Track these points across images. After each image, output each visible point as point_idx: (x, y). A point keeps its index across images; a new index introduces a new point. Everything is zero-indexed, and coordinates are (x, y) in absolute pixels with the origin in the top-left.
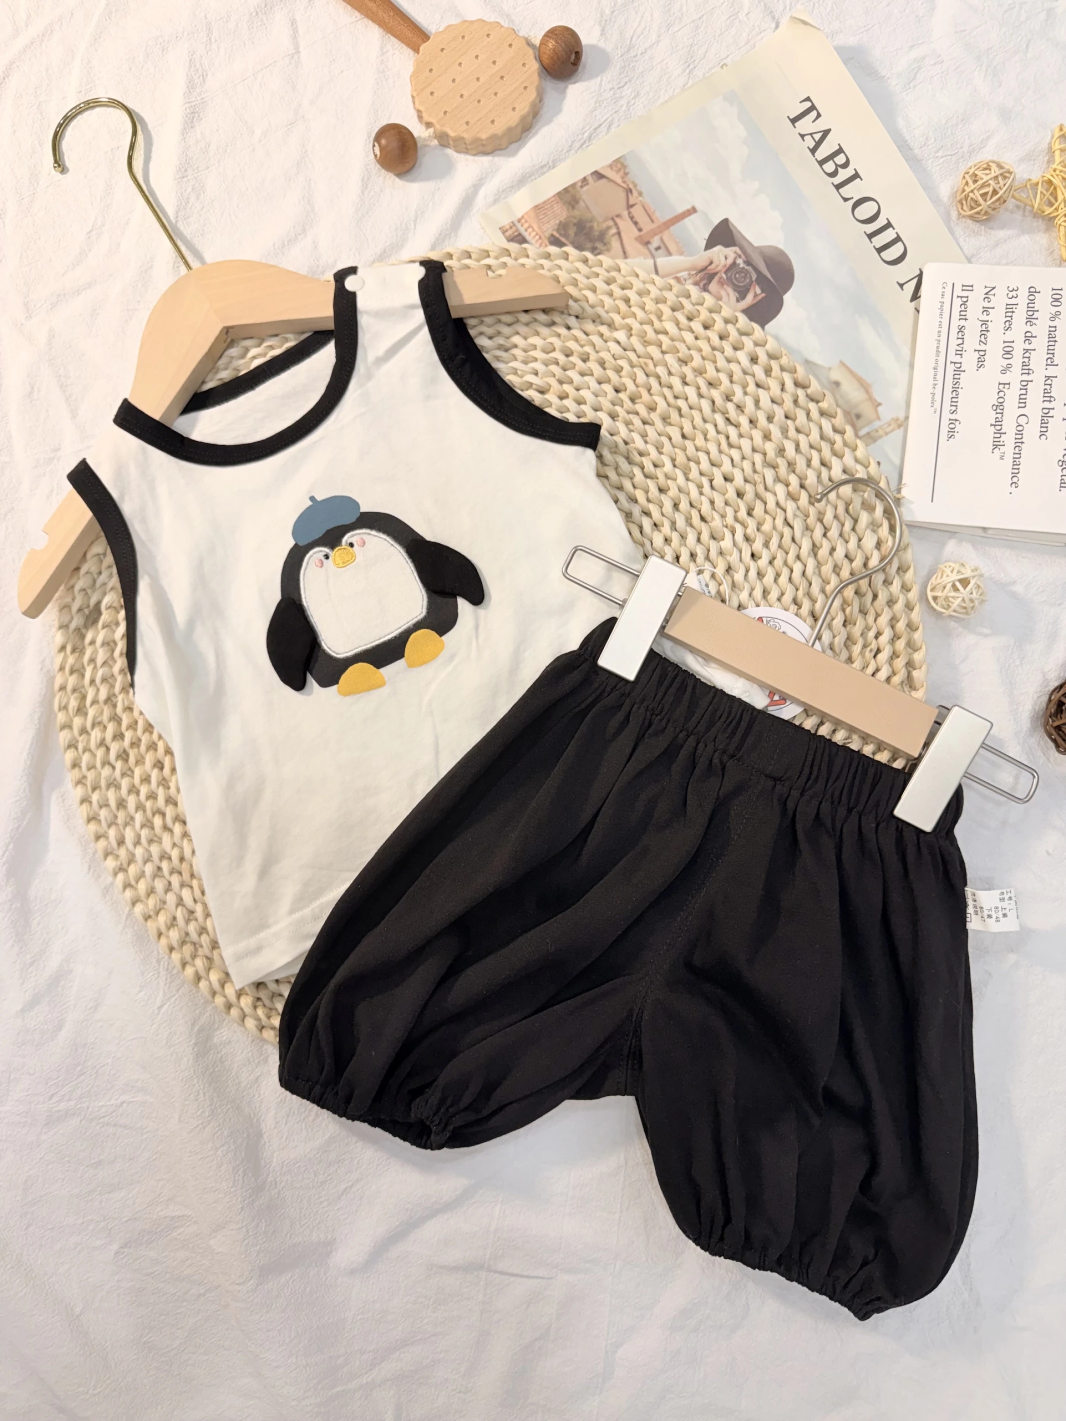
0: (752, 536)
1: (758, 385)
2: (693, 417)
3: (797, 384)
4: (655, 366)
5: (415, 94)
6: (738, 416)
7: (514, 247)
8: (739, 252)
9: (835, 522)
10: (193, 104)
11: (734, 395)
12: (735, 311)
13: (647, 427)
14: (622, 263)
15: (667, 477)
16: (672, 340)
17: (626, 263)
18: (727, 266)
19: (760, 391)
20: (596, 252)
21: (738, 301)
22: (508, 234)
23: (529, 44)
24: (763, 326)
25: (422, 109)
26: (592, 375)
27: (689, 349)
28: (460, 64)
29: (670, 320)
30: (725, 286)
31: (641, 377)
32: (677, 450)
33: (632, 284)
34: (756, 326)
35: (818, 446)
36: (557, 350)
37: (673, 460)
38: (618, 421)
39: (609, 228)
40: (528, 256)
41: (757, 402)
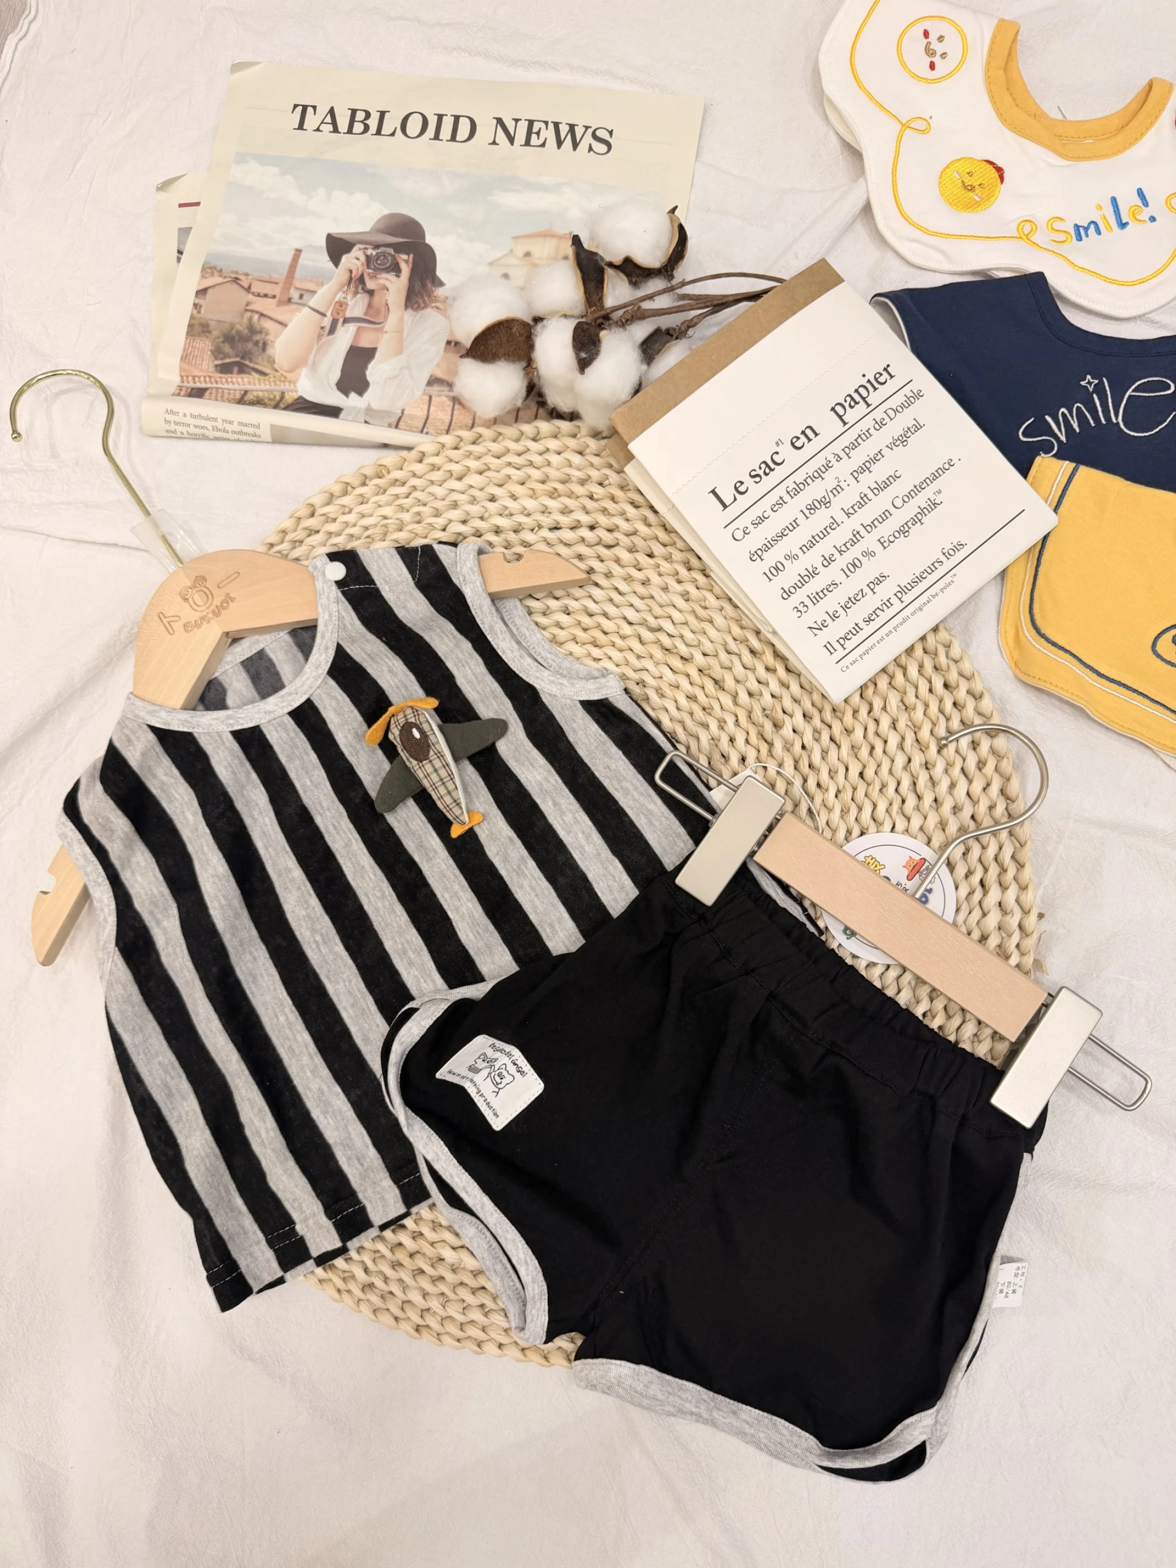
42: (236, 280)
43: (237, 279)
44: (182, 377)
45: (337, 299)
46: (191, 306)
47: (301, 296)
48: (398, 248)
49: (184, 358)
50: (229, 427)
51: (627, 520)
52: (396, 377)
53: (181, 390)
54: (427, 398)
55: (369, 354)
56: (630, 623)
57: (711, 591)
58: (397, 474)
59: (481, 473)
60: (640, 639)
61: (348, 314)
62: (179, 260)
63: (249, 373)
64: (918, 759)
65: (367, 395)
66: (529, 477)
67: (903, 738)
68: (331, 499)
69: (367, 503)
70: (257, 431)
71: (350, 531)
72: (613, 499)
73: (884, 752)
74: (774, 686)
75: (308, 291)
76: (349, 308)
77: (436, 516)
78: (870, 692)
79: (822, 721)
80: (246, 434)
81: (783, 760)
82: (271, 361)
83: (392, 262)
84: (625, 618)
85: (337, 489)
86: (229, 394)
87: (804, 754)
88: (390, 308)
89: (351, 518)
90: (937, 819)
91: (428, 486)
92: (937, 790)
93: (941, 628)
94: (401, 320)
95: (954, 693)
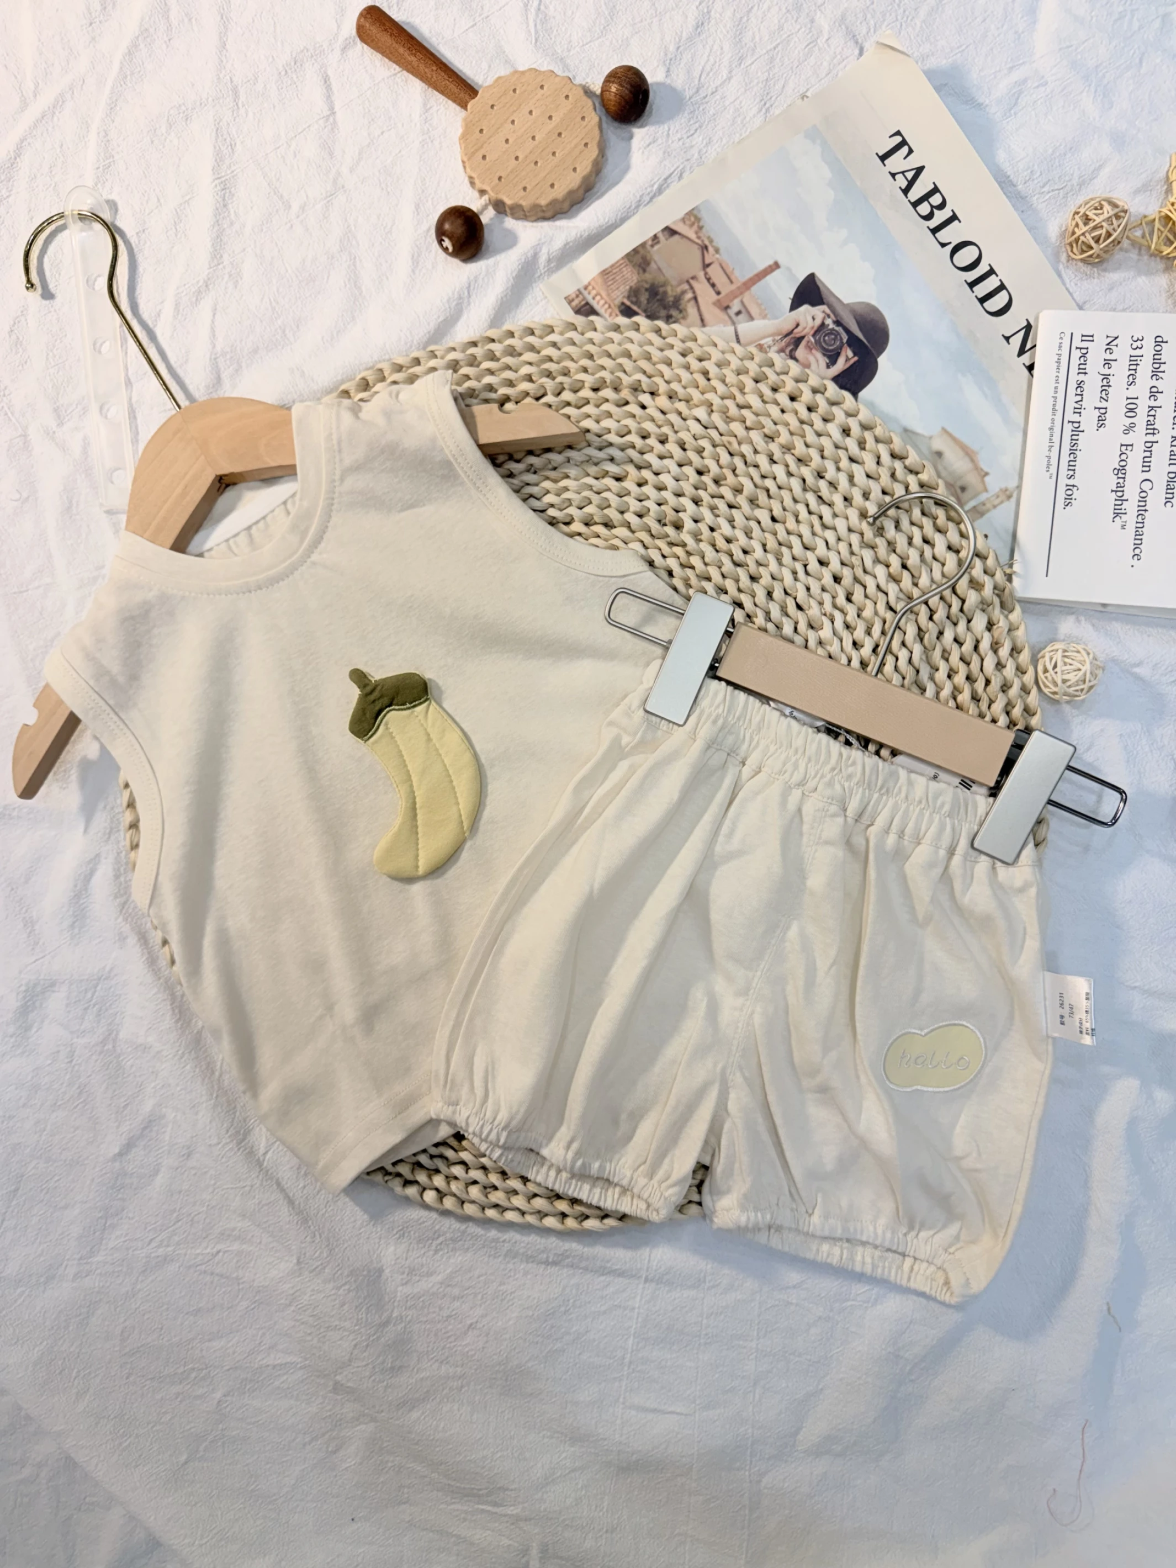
0: (853, 624)
1: (852, 460)
2: (782, 497)
3: (893, 456)
4: (740, 444)
5: (465, 159)
6: (831, 493)
7: (580, 320)
8: (828, 311)
9: (942, 603)
10: (223, 179)
11: (826, 471)
12: (823, 378)
13: (734, 511)
14: (697, 332)
15: (759, 564)
16: (757, 415)
17: (703, 332)
18: (815, 328)
19: (854, 466)
20: (671, 320)
21: (828, 367)
22: (574, 304)
23: (588, 92)
24: (855, 394)
25: (473, 175)
26: (672, 457)
27: (775, 424)
28: (513, 122)
29: (753, 393)
30: (814, 351)
31: (725, 458)
32: (767, 535)
33: (710, 355)
34: (847, 395)
35: (919, 523)
36: (633, 432)
37: (764, 545)
38: (702, 505)
39: (684, 292)
40: (595, 330)
41: (851, 478)
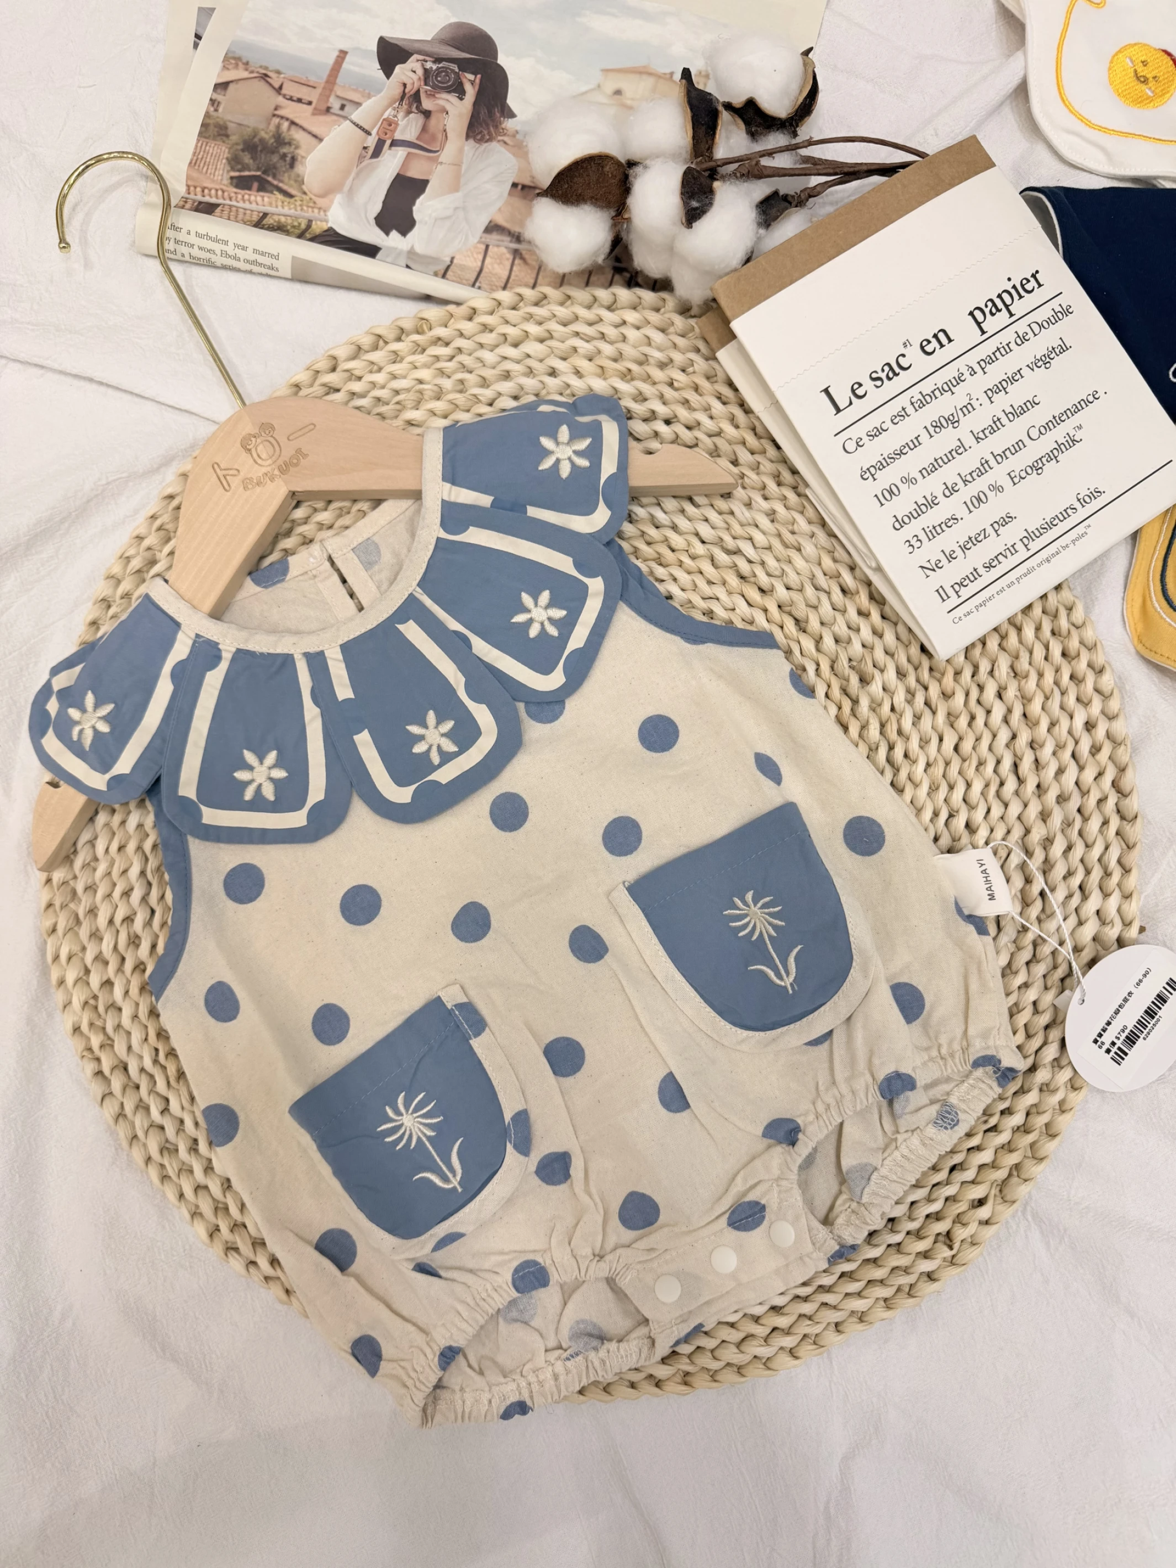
42: (265, 77)
43: (266, 75)
44: (188, 186)
45: (385, 116)
46: (208, 101)
47: (342, 107)
48: (464, 65)
49: (192, 164)
50: (241, 254)
51: (711, 418)
52: (448, 218)
53: (186, 202)
54: (483, 247)
55: (419, 186)
56: (703, 542)
57: (802, 513)
58: (441, 332)
59: (542, 341)
60: (712, 560)
61: (398, 136)
62: (196, 46)
63: (272, 192)
64: (1024, 737)
65: (410, 235)
66: (599, 352)
67: (1009, 711)
68: (358, 351)
69: (401, 361)
70: (276, 263)
71: (378, 393)
72: (696, 389)
73: (986, 724)
74: (866, 633)
75: (351, 101)
76: (399, 128)
77: (482, 386)
78: (977, 651)
79: (918, 681)
80: (260, 265)
81: (868, 721)
82: (300, 181)
83: (455, 80)
84: (697, 534)
85: (366, 341)
86: (245, 214)
87: (894, 718)
88: (448, 135)
89: (379, 378)
90: (1040, 808)
91: (475, 350)
92: (1043, 773)
93: (1064, 586)
94: (461, 151)
95: (1073, 663)
